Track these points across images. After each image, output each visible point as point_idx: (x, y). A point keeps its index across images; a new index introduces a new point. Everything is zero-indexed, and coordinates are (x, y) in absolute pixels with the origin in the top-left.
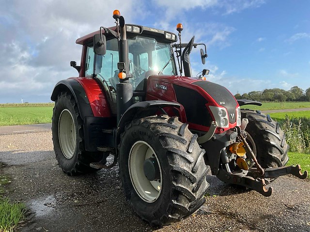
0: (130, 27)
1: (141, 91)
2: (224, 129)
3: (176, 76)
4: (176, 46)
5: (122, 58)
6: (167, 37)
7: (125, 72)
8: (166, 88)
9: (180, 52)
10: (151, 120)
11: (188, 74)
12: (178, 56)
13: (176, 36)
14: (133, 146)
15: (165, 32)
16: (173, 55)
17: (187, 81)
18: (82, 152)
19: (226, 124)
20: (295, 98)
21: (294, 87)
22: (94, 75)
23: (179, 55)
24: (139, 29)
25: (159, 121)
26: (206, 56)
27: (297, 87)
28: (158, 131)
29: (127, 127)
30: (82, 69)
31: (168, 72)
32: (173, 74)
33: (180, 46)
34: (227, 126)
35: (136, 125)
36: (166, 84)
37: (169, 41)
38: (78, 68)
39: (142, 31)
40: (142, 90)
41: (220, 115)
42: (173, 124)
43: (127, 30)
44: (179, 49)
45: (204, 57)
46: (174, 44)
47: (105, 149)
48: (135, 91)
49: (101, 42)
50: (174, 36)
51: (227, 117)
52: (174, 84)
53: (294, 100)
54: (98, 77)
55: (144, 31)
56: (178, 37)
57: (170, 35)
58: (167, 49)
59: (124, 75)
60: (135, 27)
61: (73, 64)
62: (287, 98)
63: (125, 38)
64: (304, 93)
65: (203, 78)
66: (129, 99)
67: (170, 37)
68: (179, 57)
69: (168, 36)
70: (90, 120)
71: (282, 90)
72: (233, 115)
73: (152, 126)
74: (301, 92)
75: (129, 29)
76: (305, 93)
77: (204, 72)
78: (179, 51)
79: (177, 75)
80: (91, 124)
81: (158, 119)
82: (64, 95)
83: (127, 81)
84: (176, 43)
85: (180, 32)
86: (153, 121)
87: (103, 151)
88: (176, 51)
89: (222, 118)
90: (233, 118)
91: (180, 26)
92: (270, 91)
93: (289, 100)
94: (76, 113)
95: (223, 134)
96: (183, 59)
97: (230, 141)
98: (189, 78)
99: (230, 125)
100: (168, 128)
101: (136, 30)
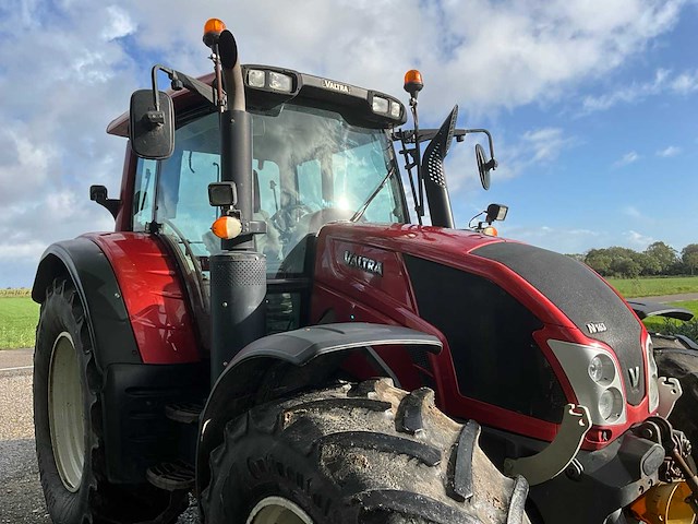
0: (260, 75)
1: (296, 275)
2: (609, 433)
3: (406, 227)
4: (402, 136)
5: (229, 169)
6: (376, 108)
7: (237, 216)
8: (378, 268)
9: (415, 153)
10: (327, 416)
11: (440, 218)
12: (408, 167)
13: (402, 108)
14: (254, 512)
15: (370, 92)
16: (394, 163)
17: (440, 240)
18: (100, 484)
19: (616, 413)
20: (660, 269)
21: (656, 244)
22: (154, 227)
23: (411, 161)
24: (288, 80)
25: (357, 421)
26: (492, 164)
27: (662, 244)
28: (355, 483)
29: (232, 430)
30: (124, 208)
31: (381, 214)
32: (395, 220)
33: (417, 136)
34: (622, 420)
35: (262, 433)
36: (375, 251)
37: (381, 123)
38: (113, 207)
39: (299, 87)
40: (301, 270)
41: (594, 376)
42: (421, 436)
43: (251, 84)
44: (413, 146)
45: (486, 167)
46: (397, 130)
47: (169, 481)
48: (279, 276)
49: (153, 115)
50: (396, 107)
51: (617, 383)
52: (404, 254)
53: (657, 273)
54: (166, 230)
55: (305, 87)
56: (408, 108)
57: (385, 102)
58: (376, 147)
59: (233, 227)
60: (275, 74)
61: (98, 194)
62: (642, 269)
63: (241, 105)
64: (679, 256)
65: (489, 231)
66: (252, 306)
67: (385, 110)
68: (414, 170)
69: (378, 106)
70: (125, 376)
71: (629, 251)
72: (635, 371)
73: (329, 451)
74: (673, 255)
75: (257, 79)
76: (681, 256)
77: (493, 212)
78: (411, 151)
79: (407, 221)
80: (129, 390)
81: (357, 412)
82: (59, 289)
83: (246, 245)
84: (404, 128)
85: (413, 96)
86: (334, 421)
87: (163, 487)
88: (404, 152)
89: (603, 388)
90: (635, 383)
91: (415, 78)
92: (602, 252)
93: (648, 272)
94: (84, 349)
95: (608, 451)
96: (424, 173)
97: (639, 483)
98: (445, 230)
99: (630, 415)
100: (401, 463)
101: (281, 84)
